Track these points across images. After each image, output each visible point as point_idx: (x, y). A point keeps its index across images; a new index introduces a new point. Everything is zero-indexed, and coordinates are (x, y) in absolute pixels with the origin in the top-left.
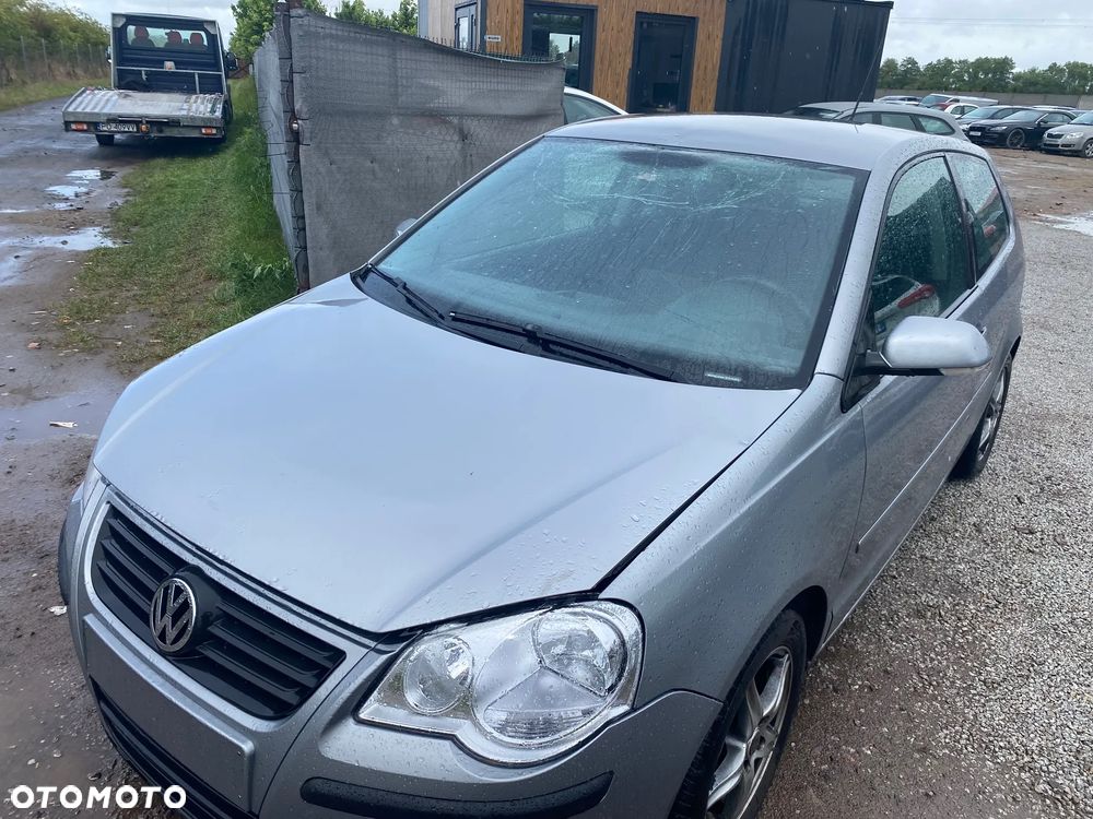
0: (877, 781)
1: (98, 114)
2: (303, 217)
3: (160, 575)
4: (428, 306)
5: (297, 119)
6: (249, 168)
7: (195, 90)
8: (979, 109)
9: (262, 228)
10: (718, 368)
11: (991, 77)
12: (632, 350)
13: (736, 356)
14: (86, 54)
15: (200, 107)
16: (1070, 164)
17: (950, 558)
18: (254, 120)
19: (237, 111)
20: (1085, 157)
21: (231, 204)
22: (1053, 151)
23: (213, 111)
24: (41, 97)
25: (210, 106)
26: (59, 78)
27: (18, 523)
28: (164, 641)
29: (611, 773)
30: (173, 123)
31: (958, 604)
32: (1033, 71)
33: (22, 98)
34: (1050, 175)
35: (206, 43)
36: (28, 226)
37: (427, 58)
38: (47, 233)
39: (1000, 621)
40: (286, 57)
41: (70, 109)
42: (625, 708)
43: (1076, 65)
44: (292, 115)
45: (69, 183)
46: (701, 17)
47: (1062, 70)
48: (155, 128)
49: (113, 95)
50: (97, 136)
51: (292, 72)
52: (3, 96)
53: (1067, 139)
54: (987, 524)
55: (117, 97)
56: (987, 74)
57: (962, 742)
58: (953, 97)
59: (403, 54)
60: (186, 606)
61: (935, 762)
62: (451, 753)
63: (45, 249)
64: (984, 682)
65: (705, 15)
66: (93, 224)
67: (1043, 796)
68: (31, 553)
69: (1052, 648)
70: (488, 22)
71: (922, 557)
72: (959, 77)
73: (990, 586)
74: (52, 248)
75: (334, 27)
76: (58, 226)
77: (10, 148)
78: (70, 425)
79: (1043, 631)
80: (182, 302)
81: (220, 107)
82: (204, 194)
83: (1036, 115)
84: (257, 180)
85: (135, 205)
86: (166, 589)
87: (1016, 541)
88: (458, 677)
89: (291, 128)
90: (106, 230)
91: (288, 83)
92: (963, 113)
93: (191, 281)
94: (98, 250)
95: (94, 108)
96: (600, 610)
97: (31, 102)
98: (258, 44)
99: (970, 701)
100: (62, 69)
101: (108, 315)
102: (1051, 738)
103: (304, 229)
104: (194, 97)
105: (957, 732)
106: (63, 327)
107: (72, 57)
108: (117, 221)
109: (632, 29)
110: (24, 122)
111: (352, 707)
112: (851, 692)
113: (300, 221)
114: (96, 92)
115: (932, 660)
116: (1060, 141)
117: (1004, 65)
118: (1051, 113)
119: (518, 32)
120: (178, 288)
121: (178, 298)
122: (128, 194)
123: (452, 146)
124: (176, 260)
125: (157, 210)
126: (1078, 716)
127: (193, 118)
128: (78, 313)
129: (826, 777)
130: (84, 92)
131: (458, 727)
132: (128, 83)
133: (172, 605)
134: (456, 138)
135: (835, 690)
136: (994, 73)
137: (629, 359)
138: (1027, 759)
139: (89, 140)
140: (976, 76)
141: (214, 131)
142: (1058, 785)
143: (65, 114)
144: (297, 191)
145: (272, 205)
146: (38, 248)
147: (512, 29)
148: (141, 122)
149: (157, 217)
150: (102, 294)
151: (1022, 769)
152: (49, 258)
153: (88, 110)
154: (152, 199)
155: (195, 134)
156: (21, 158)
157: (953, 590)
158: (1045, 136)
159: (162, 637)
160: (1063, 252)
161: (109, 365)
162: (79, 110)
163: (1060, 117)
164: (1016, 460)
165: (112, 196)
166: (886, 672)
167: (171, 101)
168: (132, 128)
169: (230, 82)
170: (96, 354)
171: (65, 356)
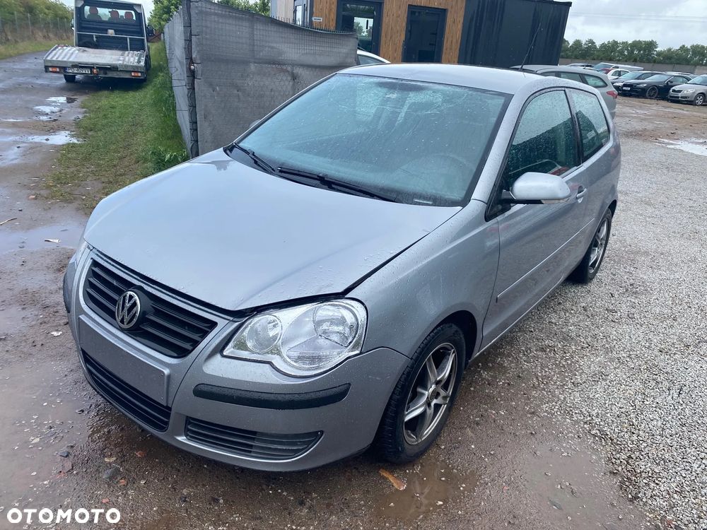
0: (504, 427)
1: (65, 62)
2: (196, 123)
3: (120, 292)
4: (267, 165)
5: (193, 63)
6: (162, 97)
7: (127, 48)
8: (630, 74)
9: (170, 133)
10: (421, 197)
11: (642, 53)
12: (376, 187)
13: (430, 190)
14: (55, 24)
15: (130, 59)
16: (685, 109)
17: (566, 323)
18: (164, 67)
19: (153, 63)
20: (696, 105)
21: (150, 118)
22: (676, 100)
23: (139, 62)
24: (28, 51)
25: (137, 58)
26: (38, 39)
27: (30, 290)
28: (123, 323)
29: (350, 384)
30: (114, 68)
31: (566, 346)
32: (669, 50)
33: (16, 52)
34: (670, 115)
35: (134, 18)
36: (24, 130)
37: (273, 28)
38: (36, 134)
39: (588, 354)
40: (188, 25)
41: (49, 58)
42: (357, 352)
43: (697, 46)
44: (191, 61)
45: (49, 104)
46: (450, 9)
47: (687, 50)
48: (102, 72)
49: (76, 50)
50: (65, 75)
51: (191, 35)
52: (4, 50)
53: (685, 93)
54: (591, 307)
55: (77, 52)
56: (640, 51)
57: (555, 410)
58: (615, 65)
59: (259, 26)
60: (135, 304)
61: (539, 419)
62: (269, 370)
63: (36, 143)
64: (573, 383)
65: (452, 7)
66: (64, 129)
67: (595, 436)
68: (39, 306)
69: (615, 368)
70: (314, 9)
71: (549, 322)
72: (621, 53)
73: (586, 337)
74: (40, 143)
75: (217, 8)
76: (42, 130)
77: (9, 83)
78: (57, 241)
79: (611, 360)
80: (121, 175)
81: (143, 59)
82: (133, 113)
83: (666, 78)
84: (167, 104)
85: (90, 119)
86: (124, 297)
87: (606, 316)
88: (273, 336)
89: (190, 68)
90: (73, 133)
91: (188, 41)
92: (620, 75)
93: (127, 163)
94: (69, 144)
95: (64, 58)
96: (347, 304)
97: (21, 54)
98: (168, 20)
99: (563, 391)
100: (40, 34)
101: (76, 181)
102: (604, 410)
103: (197, 130)
104: (127, 52)
105: (553, 405)
106: (48, 187)
107: (47, 25)
108: (80, 128)
109: (406, 15)
110: (18, 66)
111: (220, 349)
112: (497, 385)
113: (194, 125)
114: (65, 48)
115: (546, 372)
116: (680, 95)
117: (651, 45)
118: (675, 76)
119: (333, 16)
120: (118, 167)
121: (118, 173)
122: (85, 112)
123: (287, 83)
124: (116, 151)
125: (104, 122)
126: (622, 400)
127: (126, 66)
128: (58, 179)
129: (478, 424)
130: (56, 48)
131: (273, 359)
132: (85, 43)
133: (128, 305)
134: (289, 78)
135: (489, 384)
136: (645, 51)
137: (373, 191)
138: (589, 418)
139: (59, 79)
140: (632, 52)
141: (140, 74)
142: (603, 431)
143: (46, 61)
144: (193, 107)
145: (176, 119)
146: (31, 143)
147: (329, 14)
148: (93, 67)
149: (104, 126)
150: (72, 170)
151: (586, 423)
152: (38, 149)
153: (60, 59)
154: (101, 115)
155: (127, 76)
156: (17, 89)
157: (564, 339)
158: (671, 91)
159: (122, 321)
160: (669, 161)
161: (78, 209)
162: (54, 59)
163: (681, 80)
164: (615, 275)
165: (75, 112)
166: (519, 376)
167: (113, 55)
168: (88, 71)
169: (149, 44)
170: (70, 203)
171: (52, 203)
